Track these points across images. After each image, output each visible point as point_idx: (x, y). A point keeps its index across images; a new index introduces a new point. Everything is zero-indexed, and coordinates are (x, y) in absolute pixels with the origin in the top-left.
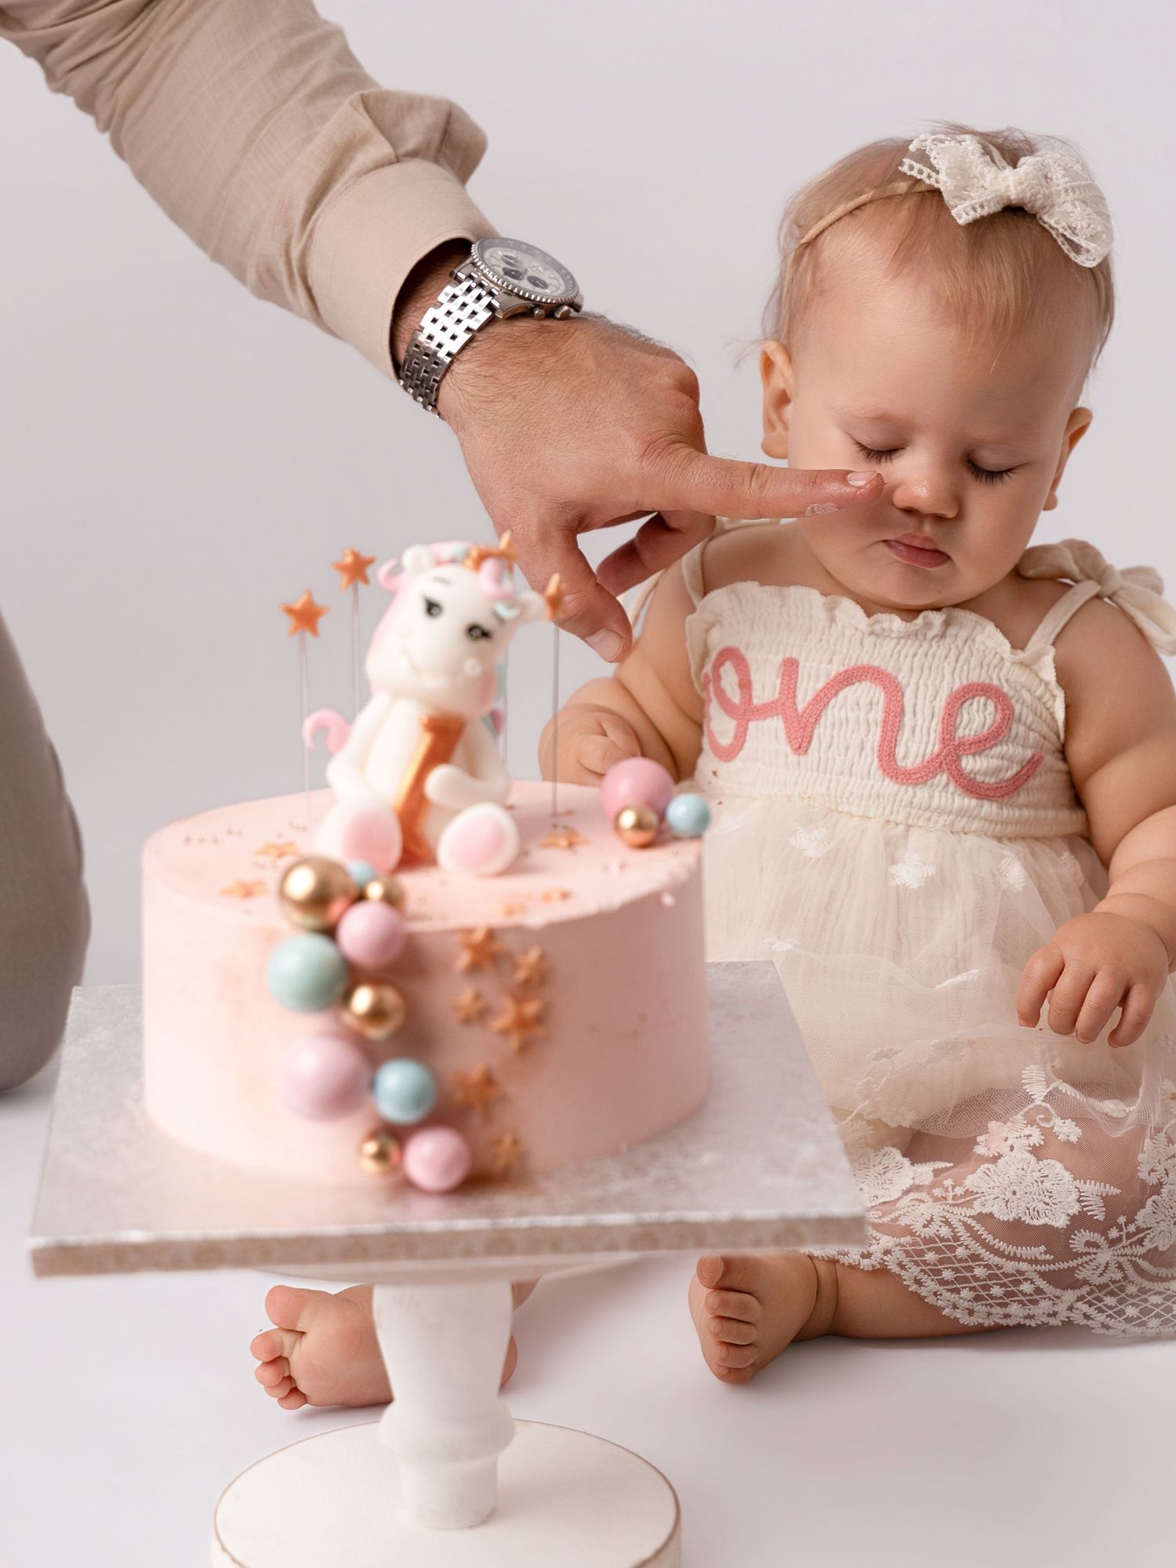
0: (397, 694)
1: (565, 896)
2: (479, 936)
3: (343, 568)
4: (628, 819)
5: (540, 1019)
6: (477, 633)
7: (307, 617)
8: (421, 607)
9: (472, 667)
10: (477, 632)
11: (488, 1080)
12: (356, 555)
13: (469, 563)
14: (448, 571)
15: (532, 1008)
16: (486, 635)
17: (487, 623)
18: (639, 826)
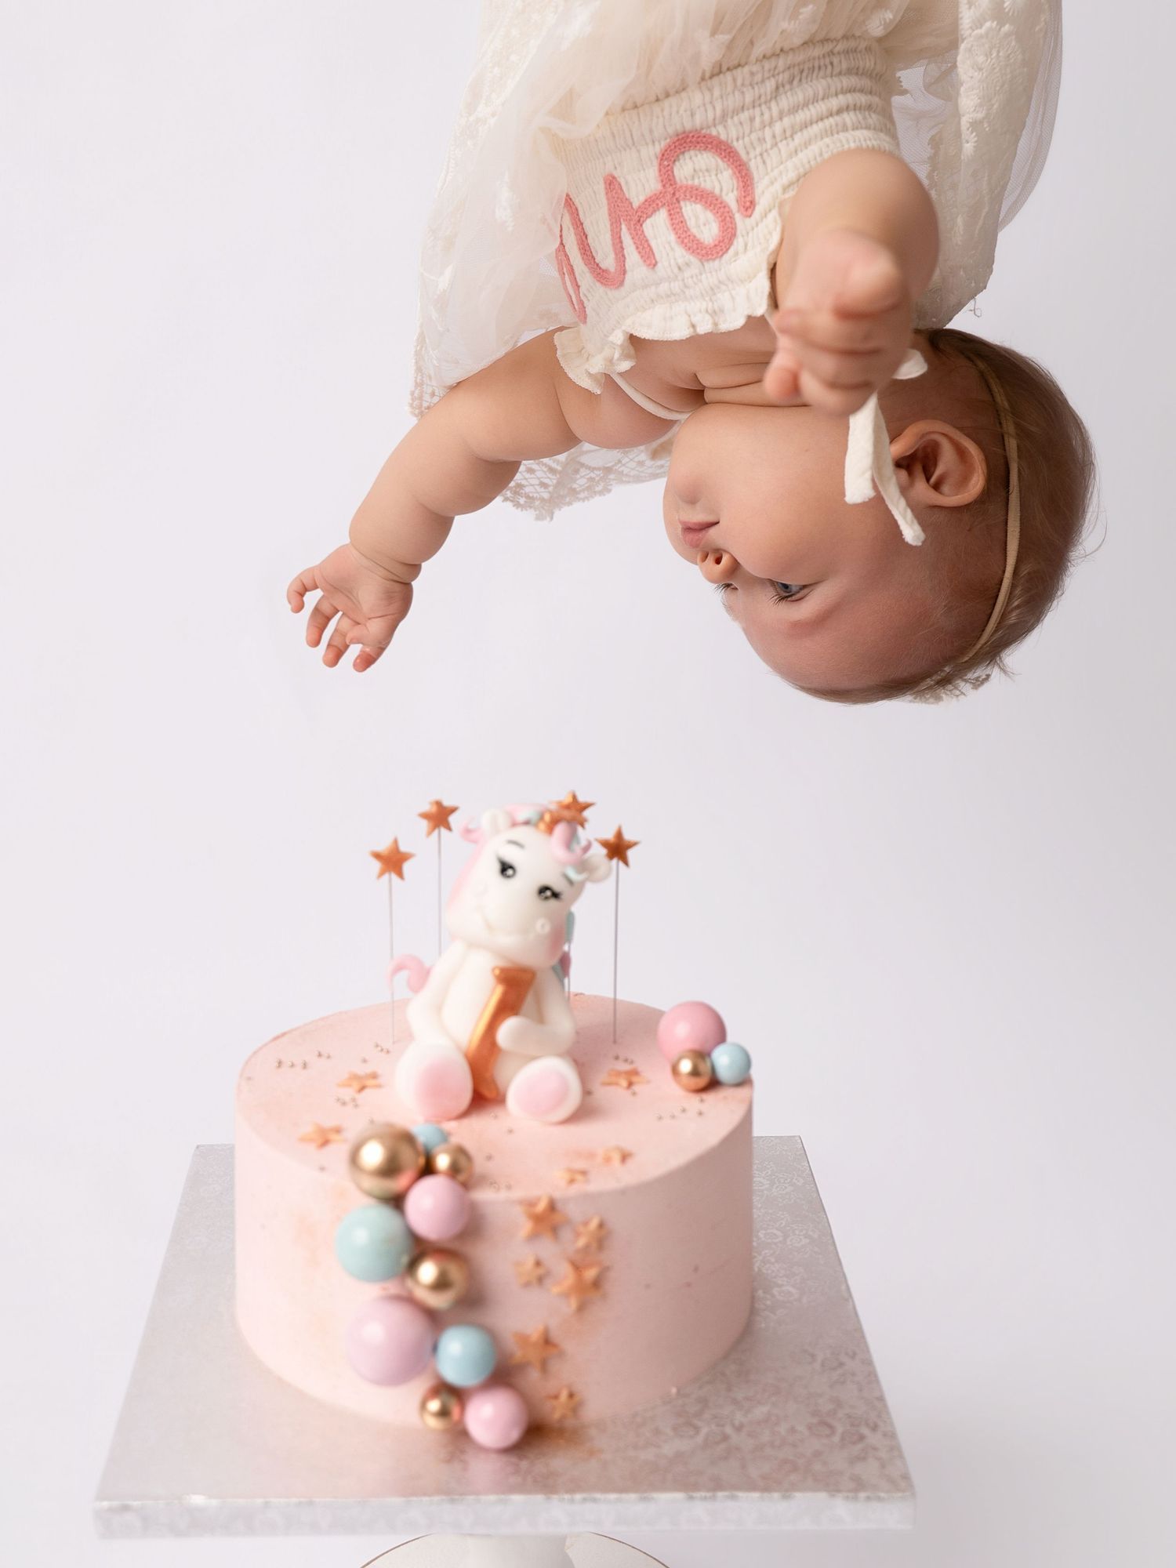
0: (473, 945)
1: (625, 1157)
2: (542, 1206)
3: (425, 816)
4: (686, 1066)
5: (597, 1284)
6: (548, 893)
7: (393, 861)
8: (497, 867)
9: (542, 927)
10: (546, 892)
11: (547, 1341)
12: (439, 804)
13: (542, 826)
14: (521, 834)
15: (590, 1274)
16: (555, 895)
17: (558, 885)
18: (695, 1073)
